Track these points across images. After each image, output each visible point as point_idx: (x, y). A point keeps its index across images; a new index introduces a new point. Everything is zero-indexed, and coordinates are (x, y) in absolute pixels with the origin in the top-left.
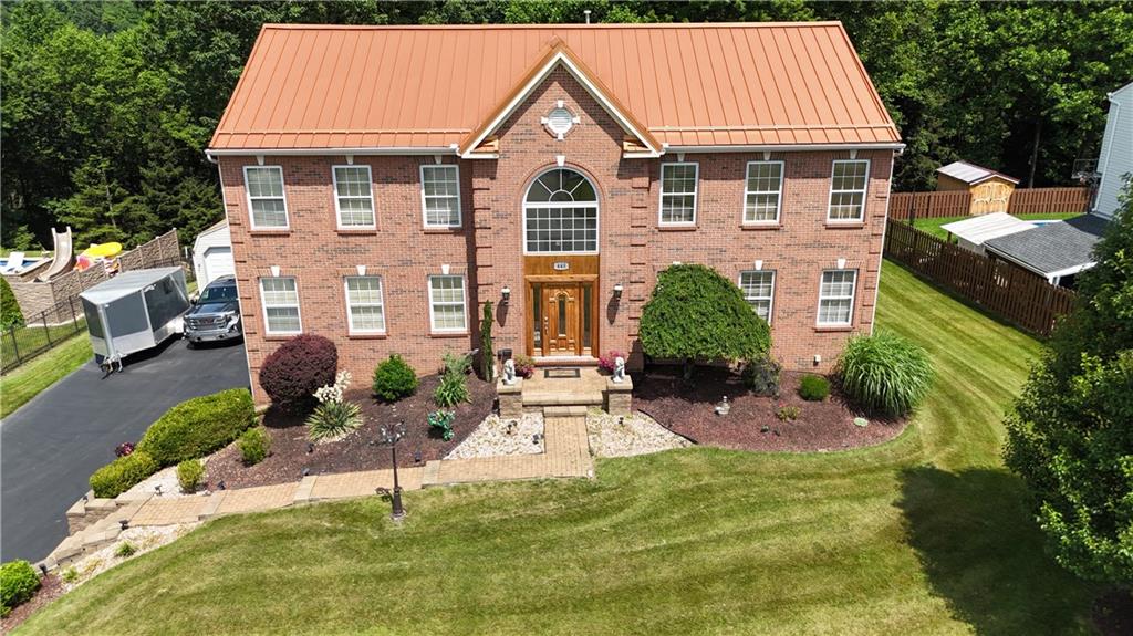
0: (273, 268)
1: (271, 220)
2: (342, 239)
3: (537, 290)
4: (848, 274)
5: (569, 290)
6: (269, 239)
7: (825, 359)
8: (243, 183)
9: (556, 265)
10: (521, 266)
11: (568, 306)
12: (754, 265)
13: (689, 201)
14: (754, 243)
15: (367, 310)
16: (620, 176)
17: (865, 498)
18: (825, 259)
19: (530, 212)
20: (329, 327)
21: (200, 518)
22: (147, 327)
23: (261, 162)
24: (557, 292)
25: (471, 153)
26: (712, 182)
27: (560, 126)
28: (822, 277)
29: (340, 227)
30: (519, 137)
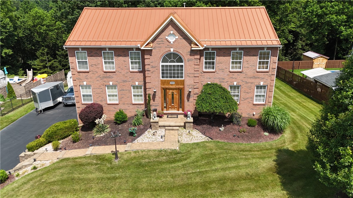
0: (84, 82)
1: (83, 68)
2: (105, 74)
3: (165, 90)
4: (264, 87)
5: (175, 91)
6: (83, 73)
7: (256, 114)
8: (75, 56)
9: (171, 83)
10: (160, 83)
11: (175, 96)
12: (234, 83)
13: (213, 63)
14: (233, 77)
15: (113, 96)
16: (190, 55)
17: (264, 158)
18: (256, 82)
19: (163, 66)
20: (101, 101)
21: (58, 159)
22: (51, 100)
23: (80, 50)
24: (171, 91)
25: (144, 47)
26: (220, 57)
27: (172, 39)
28: (256, 87)
29: (105, 70)
30: (159, 43)
